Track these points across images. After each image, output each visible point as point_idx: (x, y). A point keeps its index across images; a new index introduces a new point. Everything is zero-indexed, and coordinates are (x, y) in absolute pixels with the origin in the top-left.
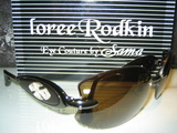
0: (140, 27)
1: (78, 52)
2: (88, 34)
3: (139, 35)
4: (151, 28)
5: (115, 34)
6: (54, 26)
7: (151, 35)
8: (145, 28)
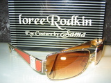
0: (83, 20)
1: (47, 35)
2: (52, 24)
3: (83, 25)
4: (90, 21)
5: (68, 24)
6: (33, 19)
7: (90, 25)
8: (87, 20)
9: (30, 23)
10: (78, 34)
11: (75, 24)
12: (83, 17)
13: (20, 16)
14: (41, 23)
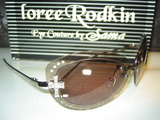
9: (39, 18)
10: (114, 36)
11: (110, 20)
12: (122, 9)
13: (23, 7)
14: (57, 17)
